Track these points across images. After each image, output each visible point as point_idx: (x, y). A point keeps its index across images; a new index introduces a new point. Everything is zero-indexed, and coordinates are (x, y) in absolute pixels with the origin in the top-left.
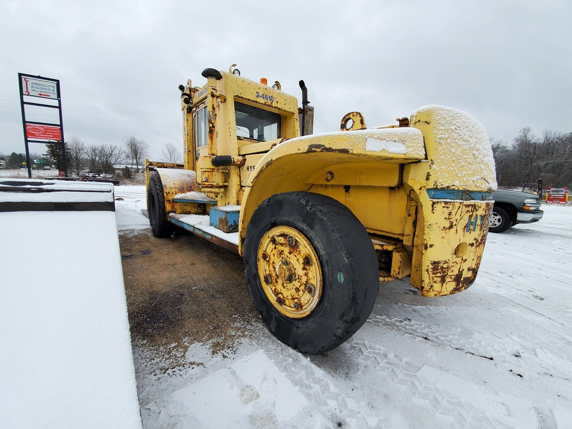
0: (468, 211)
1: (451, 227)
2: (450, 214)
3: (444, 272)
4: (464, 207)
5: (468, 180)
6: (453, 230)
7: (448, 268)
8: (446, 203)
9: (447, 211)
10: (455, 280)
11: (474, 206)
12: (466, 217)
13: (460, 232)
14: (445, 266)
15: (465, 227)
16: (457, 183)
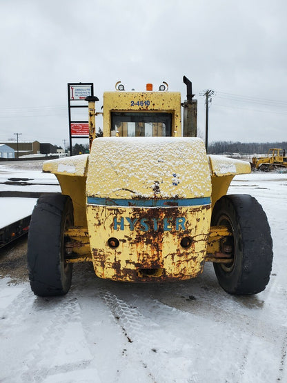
0: (111, 214)
1: (100, 224)
2: (97, 214)
3: (102, 258)
4: (107, 210)
5: (108, 191)
6: (102, 226)
7: (104, 255)
8: (94, 207)
9: (95, 212)
10: (113, 267)
11: (117, 210)
12: (111, 218)
13: (108, 229)
14: (101, 253)
15: (112, 225)
16: (98, 193)
